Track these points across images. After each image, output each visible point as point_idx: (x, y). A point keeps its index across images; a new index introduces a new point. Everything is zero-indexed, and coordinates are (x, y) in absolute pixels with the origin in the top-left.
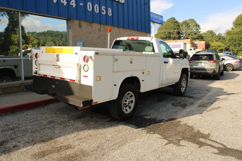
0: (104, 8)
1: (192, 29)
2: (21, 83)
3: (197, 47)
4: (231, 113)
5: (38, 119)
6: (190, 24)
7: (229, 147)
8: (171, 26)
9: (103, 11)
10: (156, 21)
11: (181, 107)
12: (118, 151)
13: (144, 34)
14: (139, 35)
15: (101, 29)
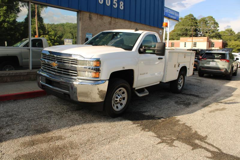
0: (115, 2)
1: (210, 27)
2: (28, 72)
3: (214, 45)
4: (236, 115)
5: (38, 108)
6: (208, 22)
7: (224, 152)
8: (188, 22)
9: (115, 4)
10: (172, 17)
11: (184, 106)
12: (107, 146)
13: (157, 30)
14: (151, 30)
15: (112, 22)
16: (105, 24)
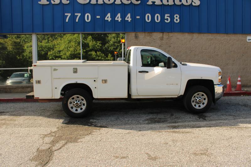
0: (168, 16)
9: (167, 19)
13: (240, 37)
14: (229, 38)
15: (164, 37)
16: (155, 41)
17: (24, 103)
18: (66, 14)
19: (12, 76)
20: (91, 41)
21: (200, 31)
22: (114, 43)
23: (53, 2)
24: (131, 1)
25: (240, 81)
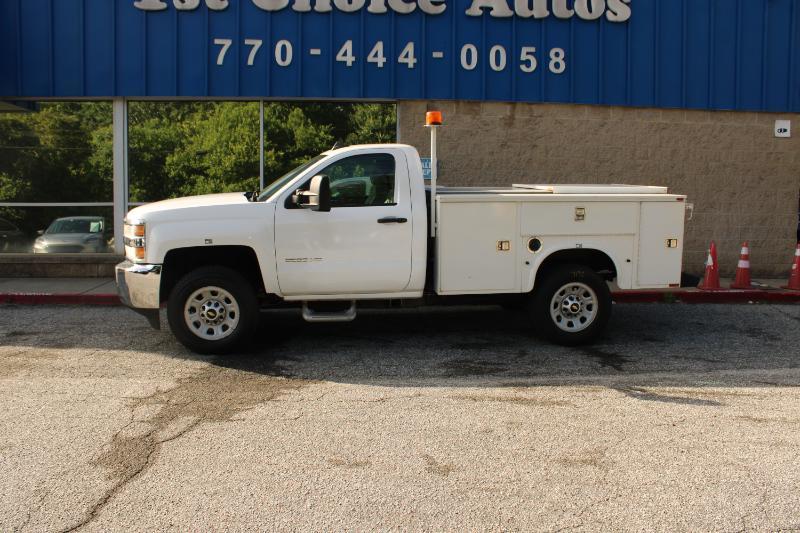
0: (529, 54)
9: (528, 60)
13: (754, 121)
14: (719, 124)
15: (517, 117)
16: (487, 128)
17: (85, 310)
18: (217, 42)
19: (51, 228)
20: (300, 125)
21: (629, 102)
22: (374, 131)
23: (177, 4)
24: (417, 6)
25: (746, 258)
